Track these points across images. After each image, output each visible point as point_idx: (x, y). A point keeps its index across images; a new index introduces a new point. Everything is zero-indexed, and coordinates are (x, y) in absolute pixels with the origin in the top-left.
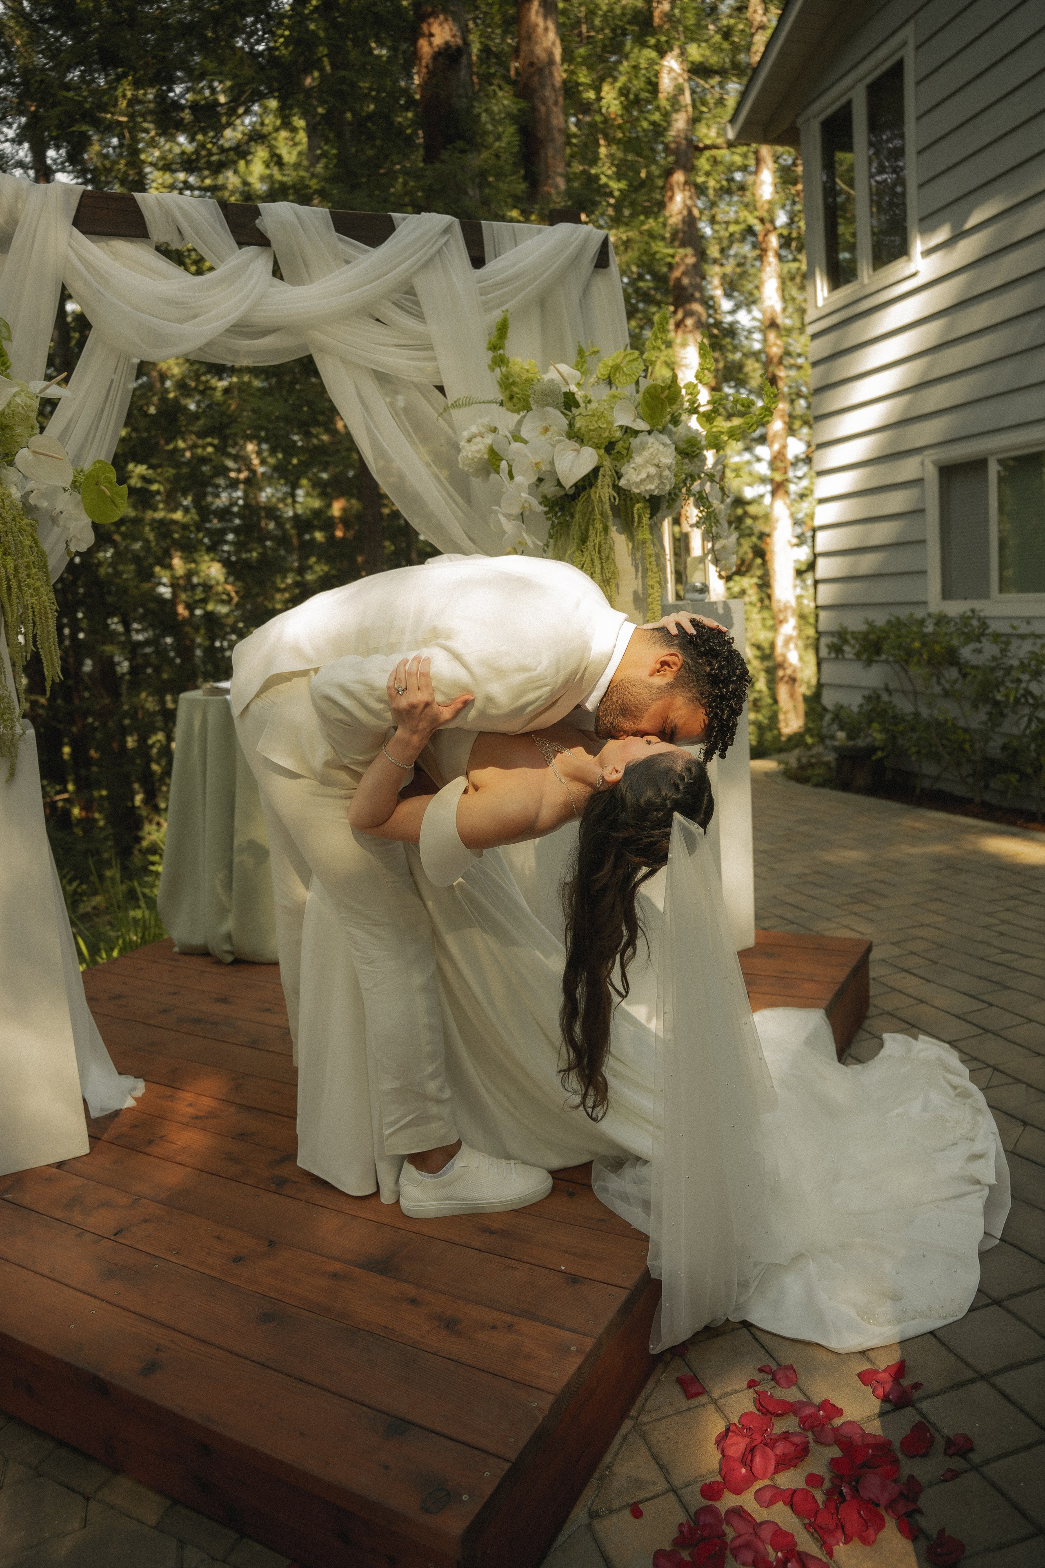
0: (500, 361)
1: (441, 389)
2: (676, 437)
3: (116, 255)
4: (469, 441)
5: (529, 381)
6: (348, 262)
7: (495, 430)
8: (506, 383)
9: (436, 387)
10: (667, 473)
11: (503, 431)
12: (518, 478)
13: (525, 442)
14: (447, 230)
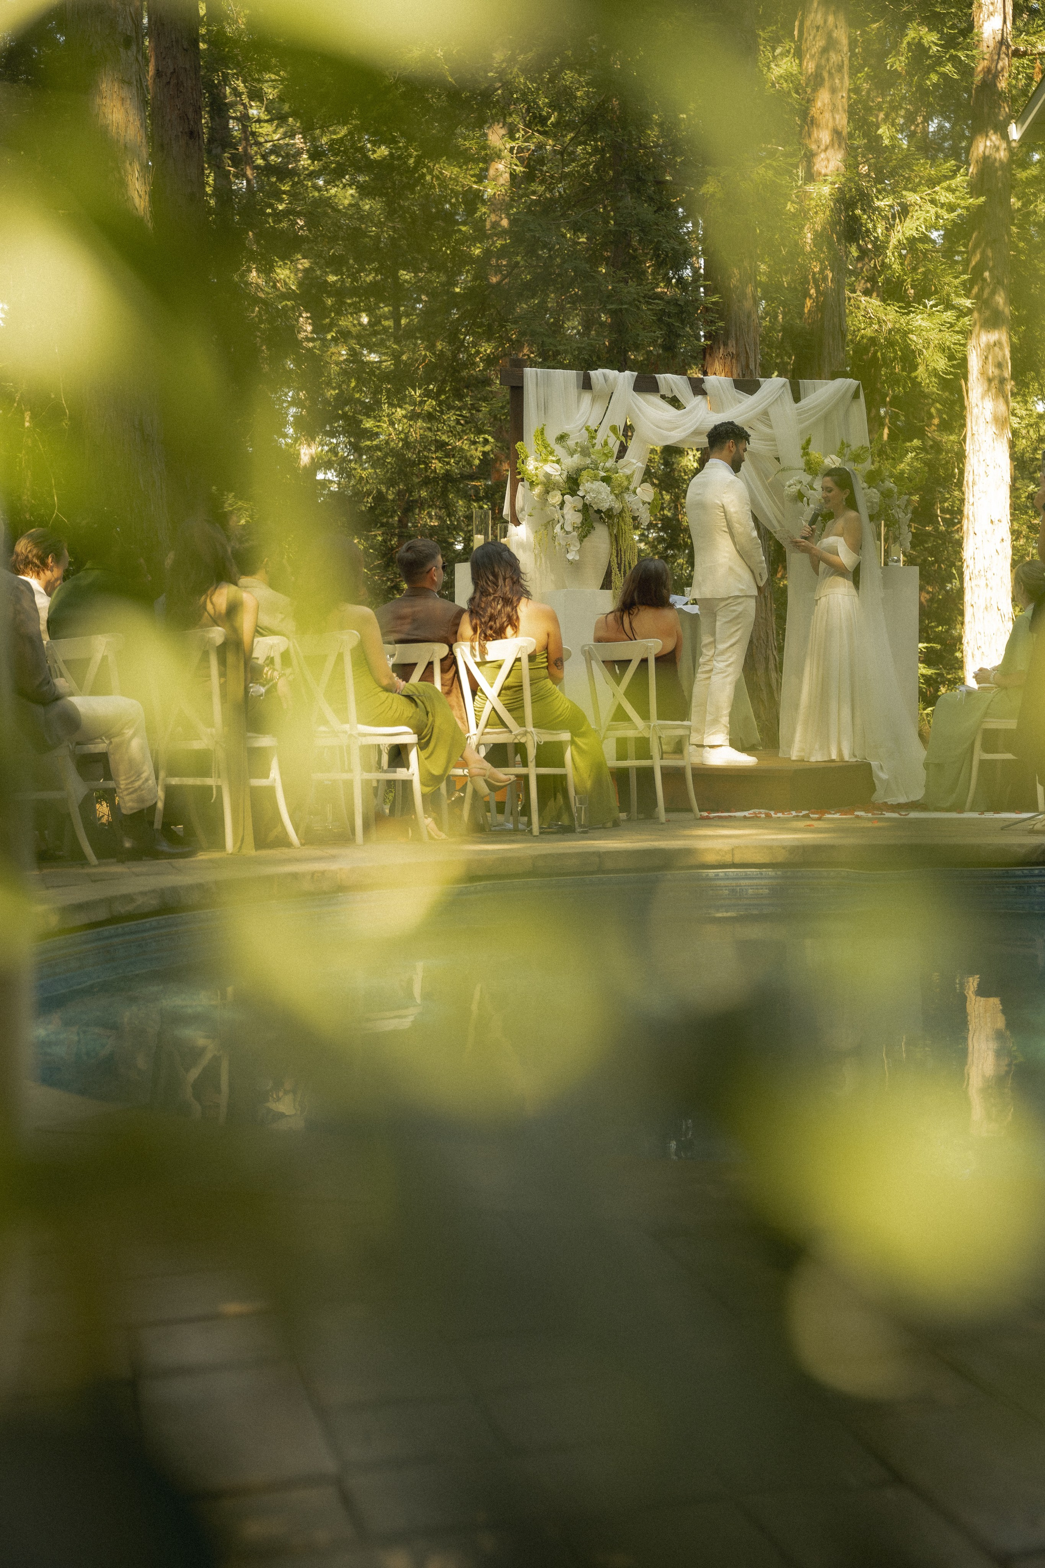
0: (806, 454)
1: (778, 459)
2: (881, 489)
3: (647, 402)
4: (789, 486)
5: (818, 463)
6: (740, 402)
7: (801, 482)
8: (808, 463)
9: (776, 458)
10: (875, 505)
11: (804, 483)
12: (812, 506)
13: (815, 490)
14: (784, 385)
